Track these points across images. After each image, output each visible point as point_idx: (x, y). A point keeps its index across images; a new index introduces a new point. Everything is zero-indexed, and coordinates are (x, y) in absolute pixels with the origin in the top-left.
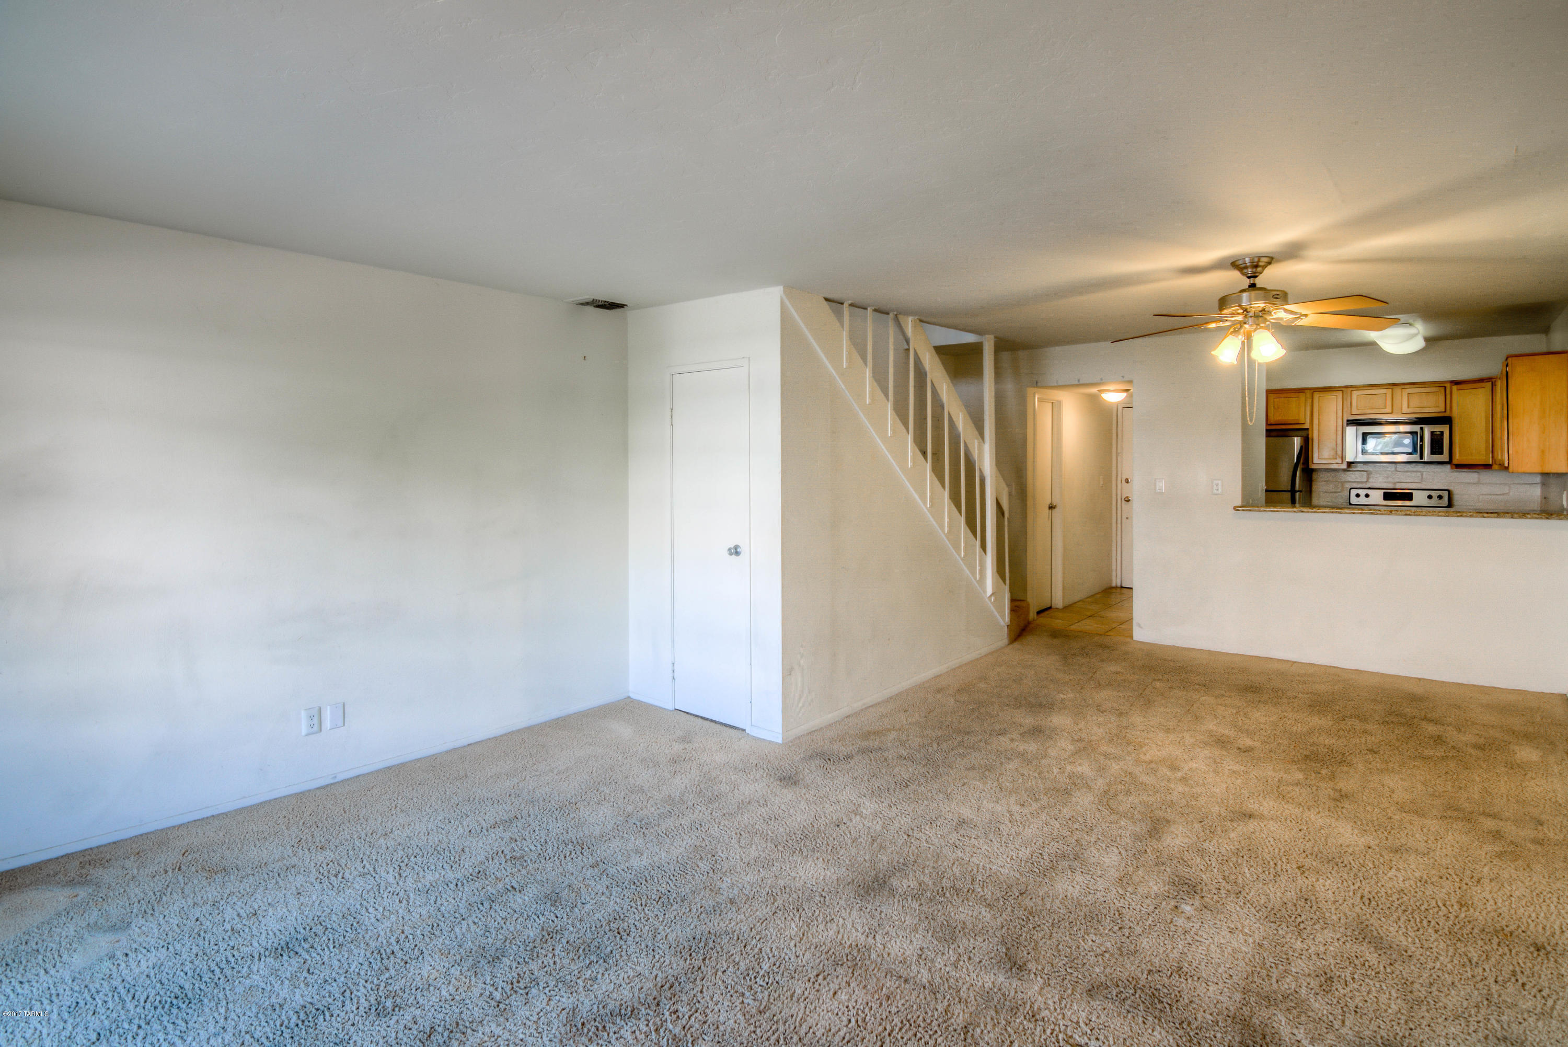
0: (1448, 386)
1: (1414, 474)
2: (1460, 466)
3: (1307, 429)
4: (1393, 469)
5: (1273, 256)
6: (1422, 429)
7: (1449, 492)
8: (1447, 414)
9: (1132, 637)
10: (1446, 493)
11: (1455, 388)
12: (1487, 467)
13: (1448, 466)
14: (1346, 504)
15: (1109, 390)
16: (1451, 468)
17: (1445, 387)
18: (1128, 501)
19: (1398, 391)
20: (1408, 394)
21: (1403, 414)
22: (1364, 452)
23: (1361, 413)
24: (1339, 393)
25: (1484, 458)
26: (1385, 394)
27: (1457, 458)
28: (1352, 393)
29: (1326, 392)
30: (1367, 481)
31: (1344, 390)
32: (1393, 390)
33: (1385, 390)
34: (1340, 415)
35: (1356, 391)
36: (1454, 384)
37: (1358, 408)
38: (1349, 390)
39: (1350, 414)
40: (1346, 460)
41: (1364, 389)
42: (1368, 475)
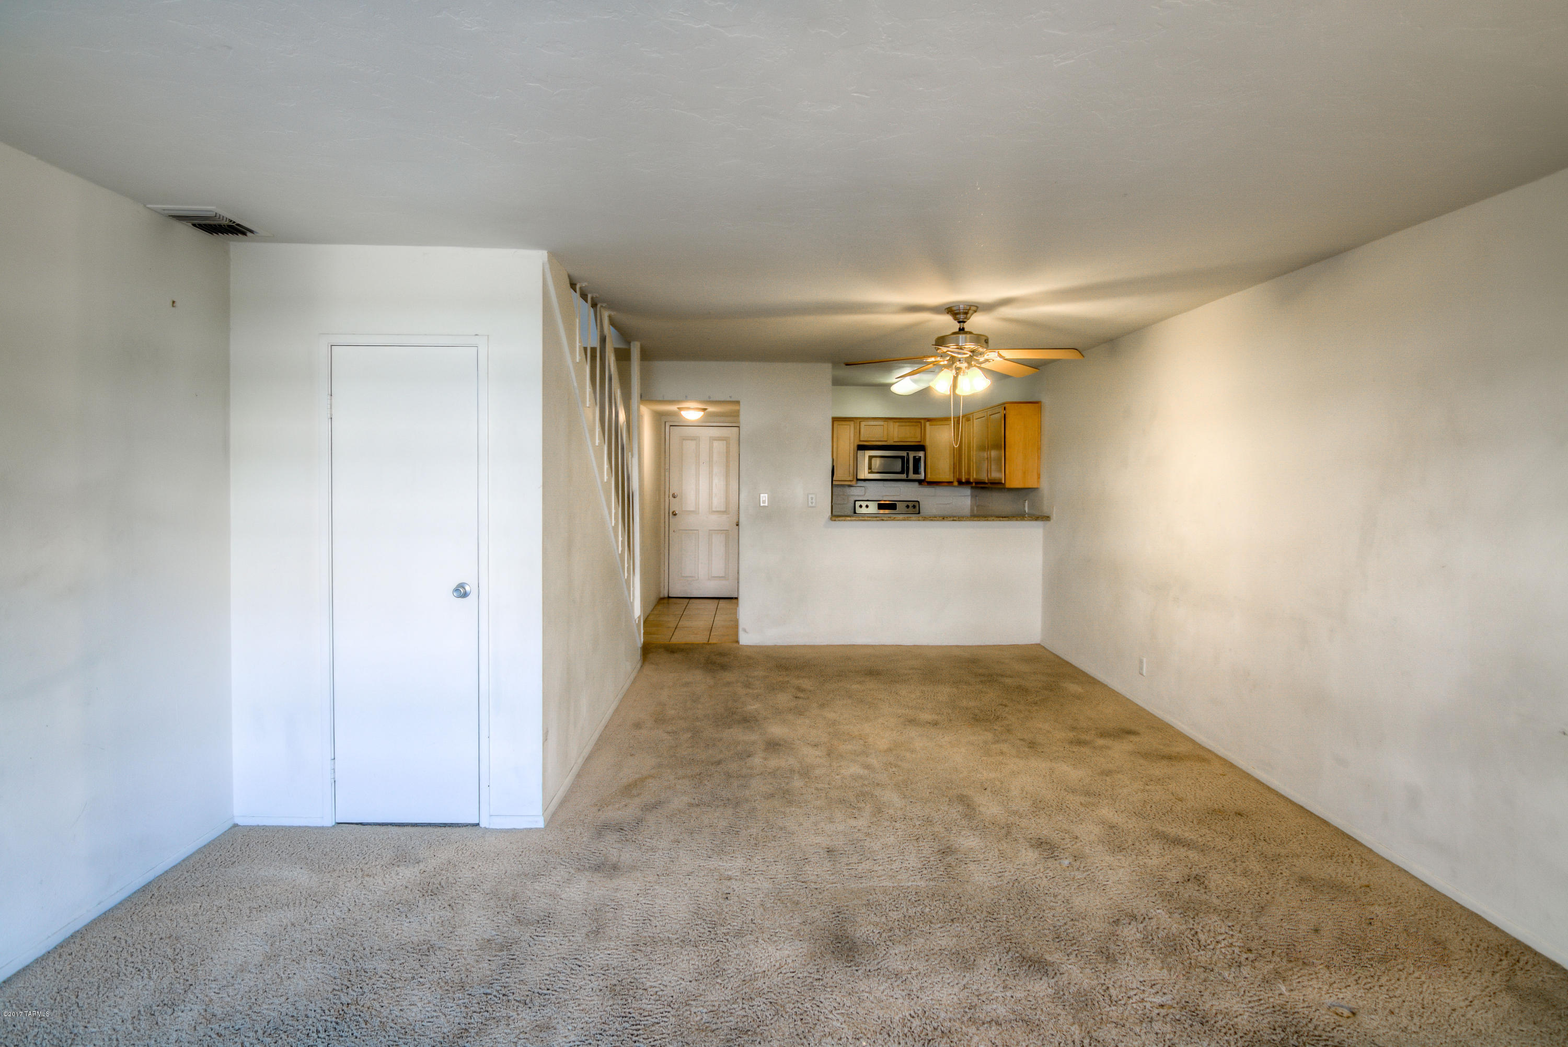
0: (923, 421)
2: (928, 484)
5: (978, 306)
6: (908, 454)
7: (919, 502)
8: (921, 444)
9: (738, 642)
10: (917, 503)
11: (928, 424)
13: (922, 484)
14: (850, 512)
15: (688, 408)
17: (921, 423)
18: (675, 515)
19: (891, 423)
20: (898, 426)
21: (894, 442)
22: (870, 472)
23: (867, 440)
24: (852, 423)
25: (948, 477)
26: (883, 426)
27: (929, 477)
28: (861, 424)
29: (843, 422)
30: (865, 495)
31: (855, 420)
32: (888, 423)
33: (883, 422)
34: (853, 441)
35: (863, 422)
36: (927, 421)
37: (865, 436)
38: (859, 421)
39: (860, 441)
40: (858, 477)
41: (869, 421)
42: (865, 490)
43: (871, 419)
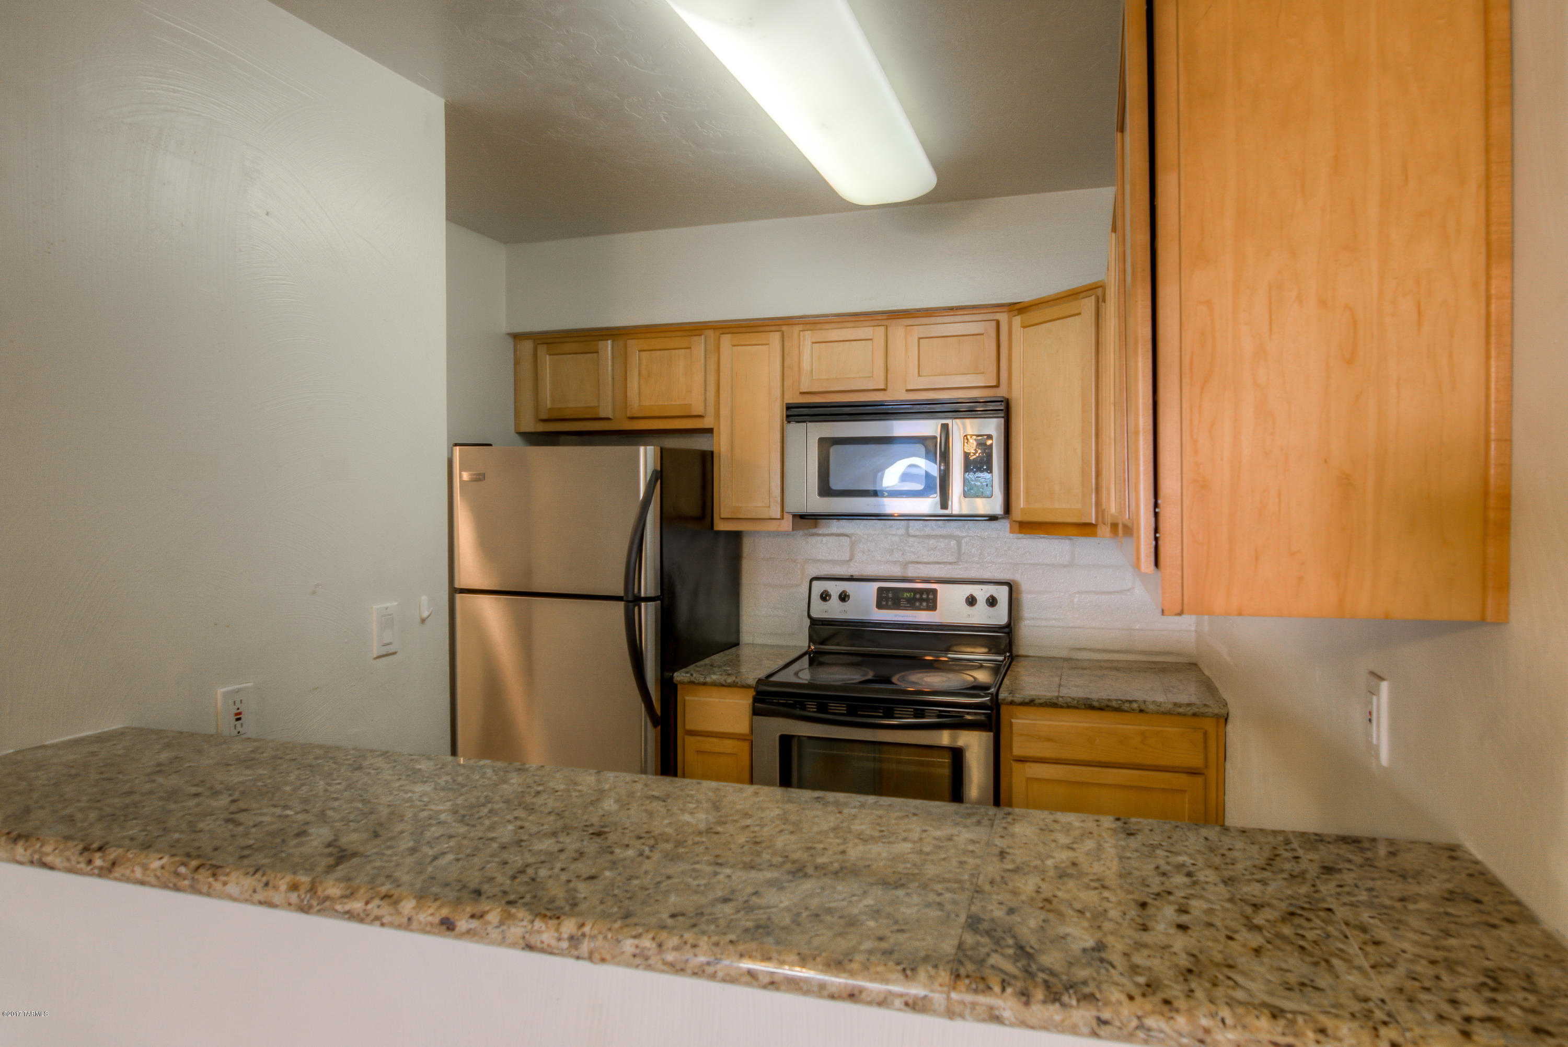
0: (1003, 315)
1: (942, 544)
2: (1028, 527)
3: (710, 431)
4: (902, 531)
6: (945, 427)
7: (1011, 586)
8: (1002, 392)
10: (1005, 590)
11: (1017, 321)
12: (1086, 529)
13: (1005, 525)
16: (1012, 532)
17: (997, 322)
19: (898, 331)
20: (919, 338)
21: (908, 390)
22: (826, 490)
23: (821, 390)
24: (775, 337)
25: (1079, 506)
26: (871, 339)
27: (1022, 506)
28: (802, 338)
29: (747, 335)
30: (850, 560)
31: (784, 328)
32: (889, 329)
33: (871, 329)
34: (778, 393)
35: (809, 332)
36: (1016, 312)
37: (814, 378)
38: (797, 329)
39: (798, 393)
40: (787, 509)
41: (827, 326)
42: (853, 546)
43: (835, 321)
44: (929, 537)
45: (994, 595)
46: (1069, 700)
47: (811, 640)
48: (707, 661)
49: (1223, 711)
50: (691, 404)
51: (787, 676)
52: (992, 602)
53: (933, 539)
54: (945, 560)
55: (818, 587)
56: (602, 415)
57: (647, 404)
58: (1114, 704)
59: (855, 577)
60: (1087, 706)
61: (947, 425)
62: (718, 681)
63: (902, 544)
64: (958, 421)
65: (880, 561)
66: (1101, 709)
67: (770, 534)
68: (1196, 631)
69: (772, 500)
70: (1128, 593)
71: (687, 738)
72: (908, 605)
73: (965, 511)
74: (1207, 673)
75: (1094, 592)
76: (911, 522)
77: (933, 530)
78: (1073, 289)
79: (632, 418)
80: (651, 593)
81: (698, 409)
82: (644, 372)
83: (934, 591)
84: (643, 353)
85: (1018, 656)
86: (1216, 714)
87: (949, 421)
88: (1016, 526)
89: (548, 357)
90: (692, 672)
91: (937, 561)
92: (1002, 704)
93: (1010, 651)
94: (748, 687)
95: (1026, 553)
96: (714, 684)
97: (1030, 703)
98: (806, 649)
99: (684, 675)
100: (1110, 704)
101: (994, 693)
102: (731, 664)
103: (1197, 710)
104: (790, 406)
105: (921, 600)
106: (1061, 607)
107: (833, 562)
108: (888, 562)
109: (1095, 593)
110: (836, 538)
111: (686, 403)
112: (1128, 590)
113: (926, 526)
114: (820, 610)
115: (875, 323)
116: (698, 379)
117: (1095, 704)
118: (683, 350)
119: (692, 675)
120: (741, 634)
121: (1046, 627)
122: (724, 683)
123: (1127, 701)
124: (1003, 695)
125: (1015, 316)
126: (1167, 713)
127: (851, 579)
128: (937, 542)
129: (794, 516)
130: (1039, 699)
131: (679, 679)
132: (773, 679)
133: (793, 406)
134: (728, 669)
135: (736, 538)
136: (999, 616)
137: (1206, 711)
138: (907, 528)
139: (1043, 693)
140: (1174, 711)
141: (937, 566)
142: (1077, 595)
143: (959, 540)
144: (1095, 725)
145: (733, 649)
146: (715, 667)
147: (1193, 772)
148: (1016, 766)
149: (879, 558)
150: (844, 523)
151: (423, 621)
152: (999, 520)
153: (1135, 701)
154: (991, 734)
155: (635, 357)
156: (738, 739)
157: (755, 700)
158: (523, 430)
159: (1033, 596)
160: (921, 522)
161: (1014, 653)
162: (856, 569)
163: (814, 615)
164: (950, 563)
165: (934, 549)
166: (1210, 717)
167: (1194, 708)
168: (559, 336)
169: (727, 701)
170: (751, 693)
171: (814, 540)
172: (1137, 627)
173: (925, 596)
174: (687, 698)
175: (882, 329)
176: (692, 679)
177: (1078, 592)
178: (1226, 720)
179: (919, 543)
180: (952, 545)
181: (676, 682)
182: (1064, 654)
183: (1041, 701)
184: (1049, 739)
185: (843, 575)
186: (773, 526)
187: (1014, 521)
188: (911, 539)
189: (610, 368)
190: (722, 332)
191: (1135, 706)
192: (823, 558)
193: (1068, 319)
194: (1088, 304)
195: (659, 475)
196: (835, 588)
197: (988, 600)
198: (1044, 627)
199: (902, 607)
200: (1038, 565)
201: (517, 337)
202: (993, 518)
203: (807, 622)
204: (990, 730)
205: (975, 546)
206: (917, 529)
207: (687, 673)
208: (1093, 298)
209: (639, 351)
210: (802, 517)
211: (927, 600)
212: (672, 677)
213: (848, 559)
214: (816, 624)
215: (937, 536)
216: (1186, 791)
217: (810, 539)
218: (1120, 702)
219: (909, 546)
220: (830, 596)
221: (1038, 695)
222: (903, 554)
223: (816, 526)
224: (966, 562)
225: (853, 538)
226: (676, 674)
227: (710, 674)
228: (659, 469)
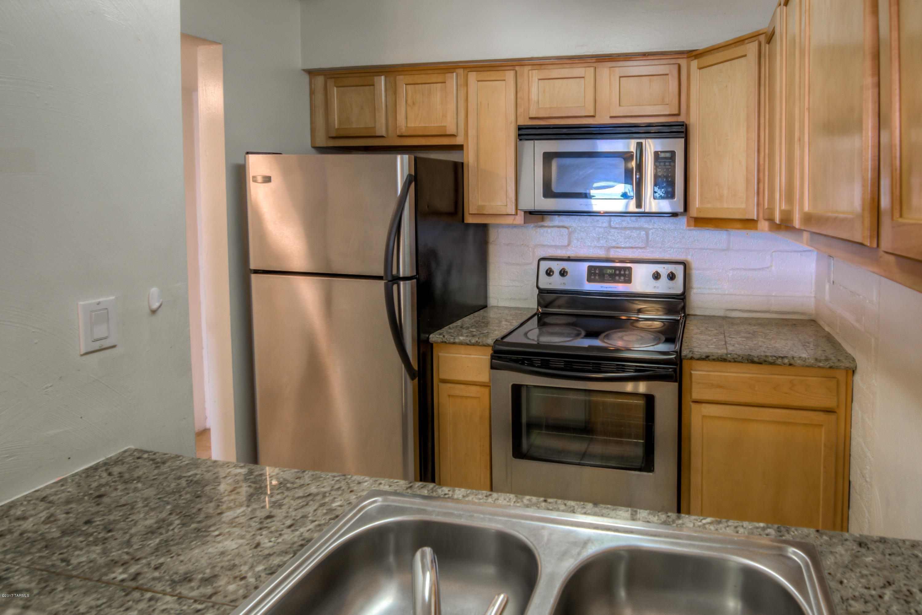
0: (684, 59)
1: (635, 234)
3: (460, 148)
4: (605, 225)
6: (640, 146)
7: (685, 264)
8: (681, 119)
10: (681, 268)
11: (694, 64)
12: (747, 223)
13: (683, 220)
16: (689, 225)
17: (679, 67)
19: (604, 70)
20: (620, 77)
21: (611, 117)
22: (548, 192)
23: (545, 116)
24: (510, 75)
25: (743, 206)
26: (583, 77)
27: (697, 207)
28: (530, 75)
29: (488, 73)
30: (568, 245)
31: (517, 68)
32: (596, 70)
33: (583, 69)
34: (513, 118)
35: (536, 71)
36: (693, 58)
37: (540, 107)
38: (526, 69)
39: (528, 118)
40: (520, 208)
41: (550, 67)
42: (570, 234)
43: (556, 63)
44: (625, 228)
45: (673, 272)
46: (735, 356)
47: (539, 304)
48: (459, 323)
49: (852, 365)
50: (446, 126)
51: (517, 338)
52: (672, 277)
53: (628, 230)
54: (638, 246)
55: (545, 265)
56: (378, 134)
57: (412, 125)
58: (770, 359)
59: (571, 258)
60: (749, 361)
61: (642, 143)
62: (464, 341)
63: (606, 234)
64: (650, 140)
65: (590, 246)
66: (760, 363)
67: (509, 226)
68: (815, 297)
69: (508, 200)
70: (768, 270)
71: (441, 385)
72: (611, 279)
73: (654, 209)
74: (827, 329)
75: (743, 269)
76: (612, 217)
77: (628, 223)
78: (740, 37)
79: (401, 136)
80: (408, 274)
81: (451, 130)
82: (410, 101)
83: (630, 269)
84: (408, 86)
85: (688, 315)
86: (847, 368)
87: (643, 141)
88: (692, 222)
89: (335, 88)
90: (444, 334)
91: (631, 246)
92: (684, 359)
93: (684, 313)
94: (488, 345)
95: (695, 241)
96: (461, 344)
97: (706, 358)
98: (535, 311)
99: (438, 336)
100: (767, 359)
101: (679, 351)
102: (477, 325)
103: (833, 364)
104: (521, 127)
105: (620, 275)
106: (719, 280)
107: (556, 247)
108: (595, 247)
109: (745, 269)
110: (558, 229)
111: (443, 125)
112: (768, 268)
113: (623, 221)
114: (546, 283)
115: (586, 65)
116: (452, 106)
117: (756, 359)
118: (439, 84)
119: (444, 336)
120: (488, 299)
121: (709, 294)
122: (469, 343)
123: (780, 357)
124: (685, 352)
125: (692, 60)
126: (811, 366)
127: (569, 259)
128: (631, 232)
129: (525, 212)
130: (713, 356)
131: (433, 340)
132: (506, 340)
133: (524, 127)
134: (474, 330)
135: (484, 228)
136: (677, 287)
137: (840, 365)
138: (610, 222)
139: (715, 351)
140: (815, 365)
141: (631, 250)
142: (731, 272)
143: (647, 231)
144: (755, 376)
145: (482, 312)
146: (464, 328)
147: (828, 411)
148: (694, 406)
149: (590, 244)
150: (563, 218)
151: (154, 312)
152: (680, 217)
153: (786, 357)
154: (676, 384)
155: (403, 89)
156: (481, 386)
157: (493, 357)
158: (317, 145)
159: (700, 272)
160: (620, 218)
161: (687, 313)
162: (572, 252)
163: (541, 286)
164: (641, 248)
165: (629, 237)
166: (843, 369)
167: (830, 363)
168: (345, 72)
169: (472, 356)
170: (490, 351)
171: (542, 230)
172: (773, 294)
173: (622, 272)
174: (440, 354)
175: (592, 69)
176: (444, 340)
177: (733, 269)
178: (853, 371)
179: (618, 233)
180: (642, 235)
181: (432, 342)
182: (721, 313)
183: (714, 358)
184: (720, 387)
185: (563, 257)
186: (509, 220)
187: (691, 217)
188: (613, 230)
189: (383, 98)
190: (469, 70)
191: (786, 361)
192: (549, 244)
193: (736, 60)
194: (752, 48)
195: (413, 179)
196: (556, 266)
197: (668, 275)
198: (707, 294)
199: (606, 280)
200: (704, 249)
201: (312, 73)
202: (674, 215)
203: (537, 291)
204: (675, 381)
205: (659, 235)
206: (617, 223)
207: (440, 334)
208: (756, 43)
209: (406, 84)
210: (531, 213)
211: (624, 275)
212: (428, 338)
213: (566, 244)
214: (542, 292)
215: (631, 228)
216: (822, 425)
217: (538, 230)
218: (774, 358)
219: (611, 236)
220: (553, 272)
221: (712, 353)
222: (606, 241)
223: (543, 220)
224: (652, 247)
225: (570, 229)
226: (431, 336)
227: (458, 335)
228: (413, 173)
